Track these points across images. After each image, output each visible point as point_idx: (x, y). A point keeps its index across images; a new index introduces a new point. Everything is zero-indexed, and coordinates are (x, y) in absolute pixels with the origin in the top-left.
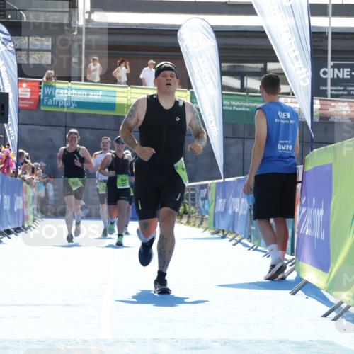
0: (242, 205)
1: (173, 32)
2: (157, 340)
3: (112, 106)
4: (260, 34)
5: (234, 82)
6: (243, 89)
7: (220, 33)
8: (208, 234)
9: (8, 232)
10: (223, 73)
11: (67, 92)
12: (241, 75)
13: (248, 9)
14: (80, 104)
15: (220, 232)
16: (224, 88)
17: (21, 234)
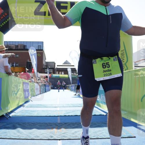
0: (73, 88)
3: (59, 77)
4: (75, 69)
5: (73, 74)
6: (74, 75)
9: (48, 91)
10: (72, 73)
11: (54, 75)
12: (73, 73)
13: (73, 66)
14: (56, 77)
15: (71, 91)
17: (49, 92)
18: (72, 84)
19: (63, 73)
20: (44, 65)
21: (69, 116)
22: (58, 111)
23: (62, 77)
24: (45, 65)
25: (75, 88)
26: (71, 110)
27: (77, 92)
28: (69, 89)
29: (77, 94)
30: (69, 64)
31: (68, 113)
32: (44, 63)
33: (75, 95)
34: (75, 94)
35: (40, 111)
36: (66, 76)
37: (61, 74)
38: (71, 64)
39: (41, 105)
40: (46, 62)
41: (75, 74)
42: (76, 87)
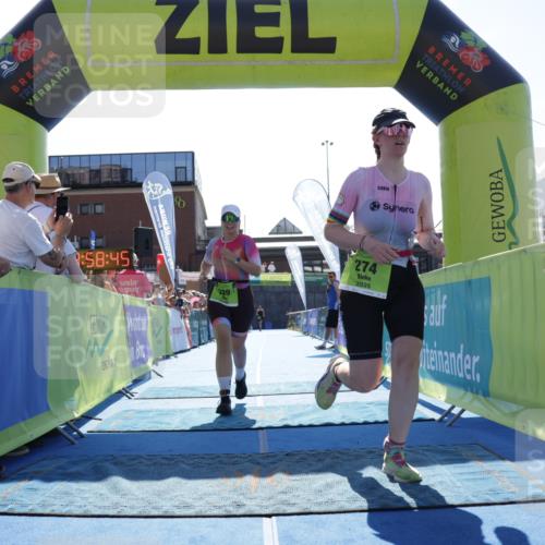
0: (313, 321)
1: (283, 249)
2: (280, 384)
3: (259, 282)
4: (317, 249)
5: (309, 269)
6: (313, 272)
7: (302, 249)
8: (300, 334)
10: (304, 265)
12: (312, 266)
13: (311, 239)
15: (306, 333)
16: (305, 271)
18: (309, 307)
19: (272, 267)
20: (199, 241)
21: (301, 426)
22: (260, 409)
23: (267, 282)
24: (203, 238)
25: (319, 322)
26: (308, 405)
27: (327, 338)
28: (297, 325)
29: (328, 345)
30: (294, 233)
31: (295, 416)
32: (199, 231)
33: (322, 348)
34: (320, 343)
35: (193, 410)
36: (284, 277)
37: (267, 271)
38: (301, 233)
39: (193, 389)
40: (209, 229)
41: (318, 269)
42: (324, 319)
